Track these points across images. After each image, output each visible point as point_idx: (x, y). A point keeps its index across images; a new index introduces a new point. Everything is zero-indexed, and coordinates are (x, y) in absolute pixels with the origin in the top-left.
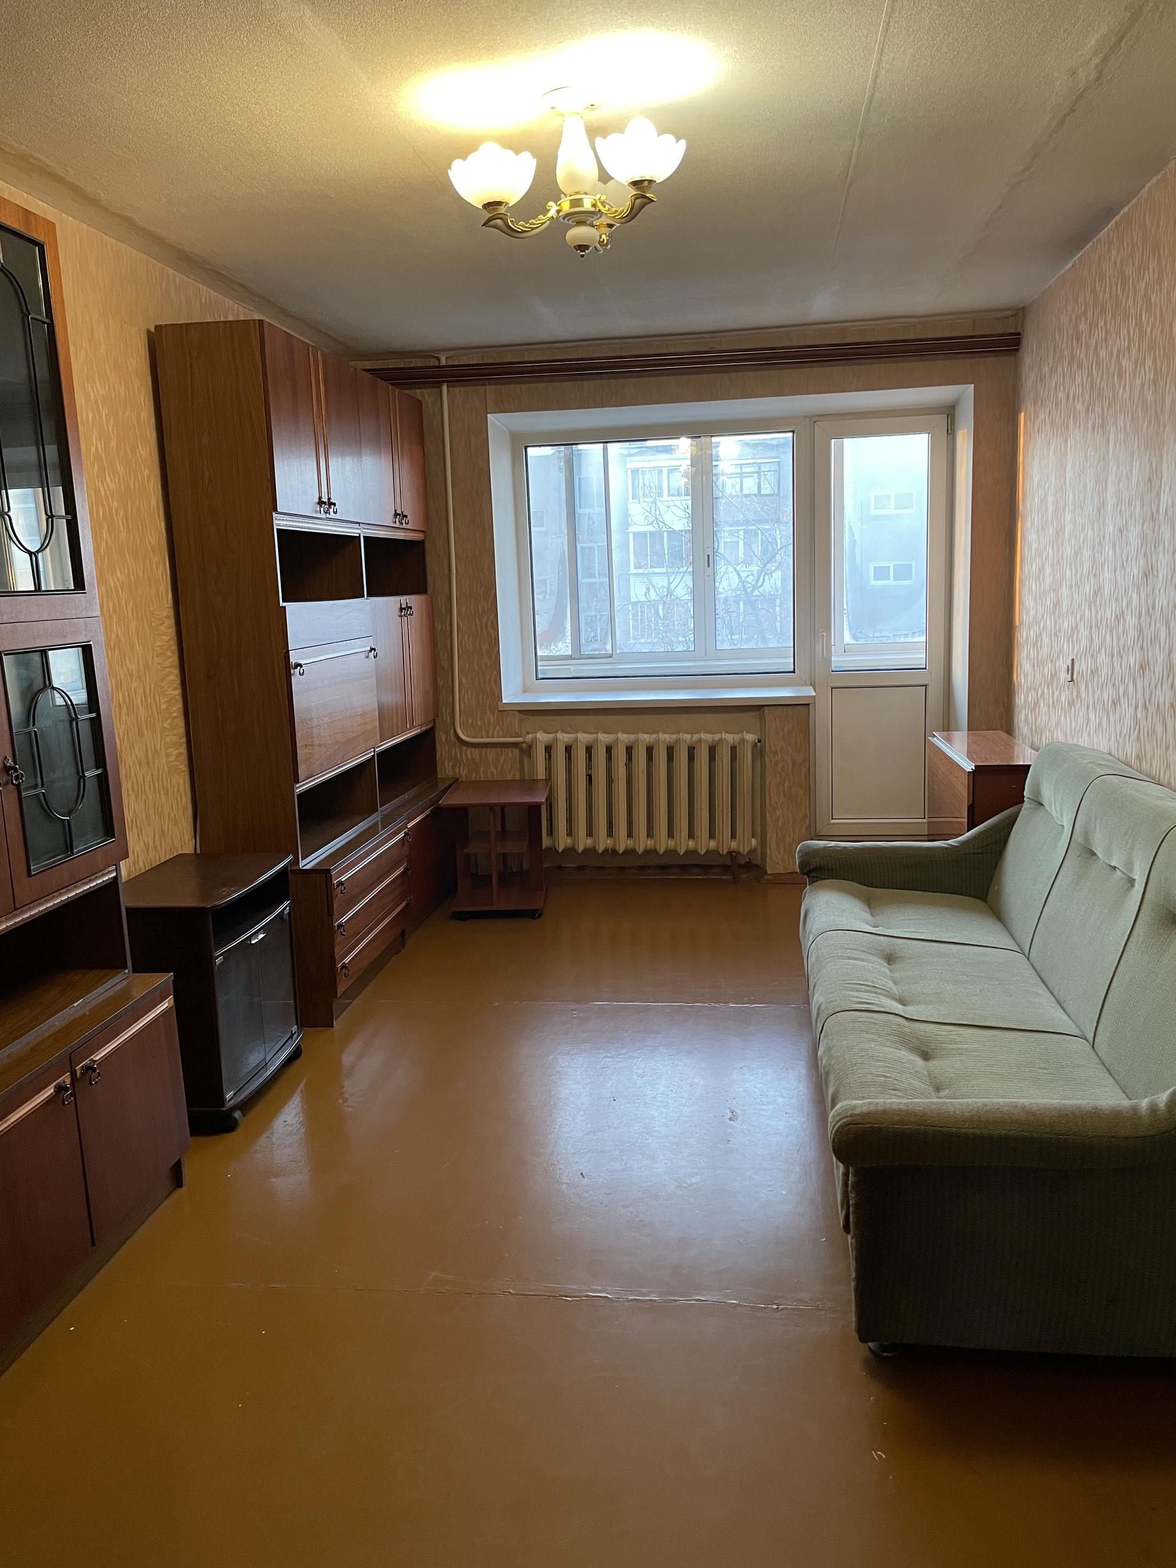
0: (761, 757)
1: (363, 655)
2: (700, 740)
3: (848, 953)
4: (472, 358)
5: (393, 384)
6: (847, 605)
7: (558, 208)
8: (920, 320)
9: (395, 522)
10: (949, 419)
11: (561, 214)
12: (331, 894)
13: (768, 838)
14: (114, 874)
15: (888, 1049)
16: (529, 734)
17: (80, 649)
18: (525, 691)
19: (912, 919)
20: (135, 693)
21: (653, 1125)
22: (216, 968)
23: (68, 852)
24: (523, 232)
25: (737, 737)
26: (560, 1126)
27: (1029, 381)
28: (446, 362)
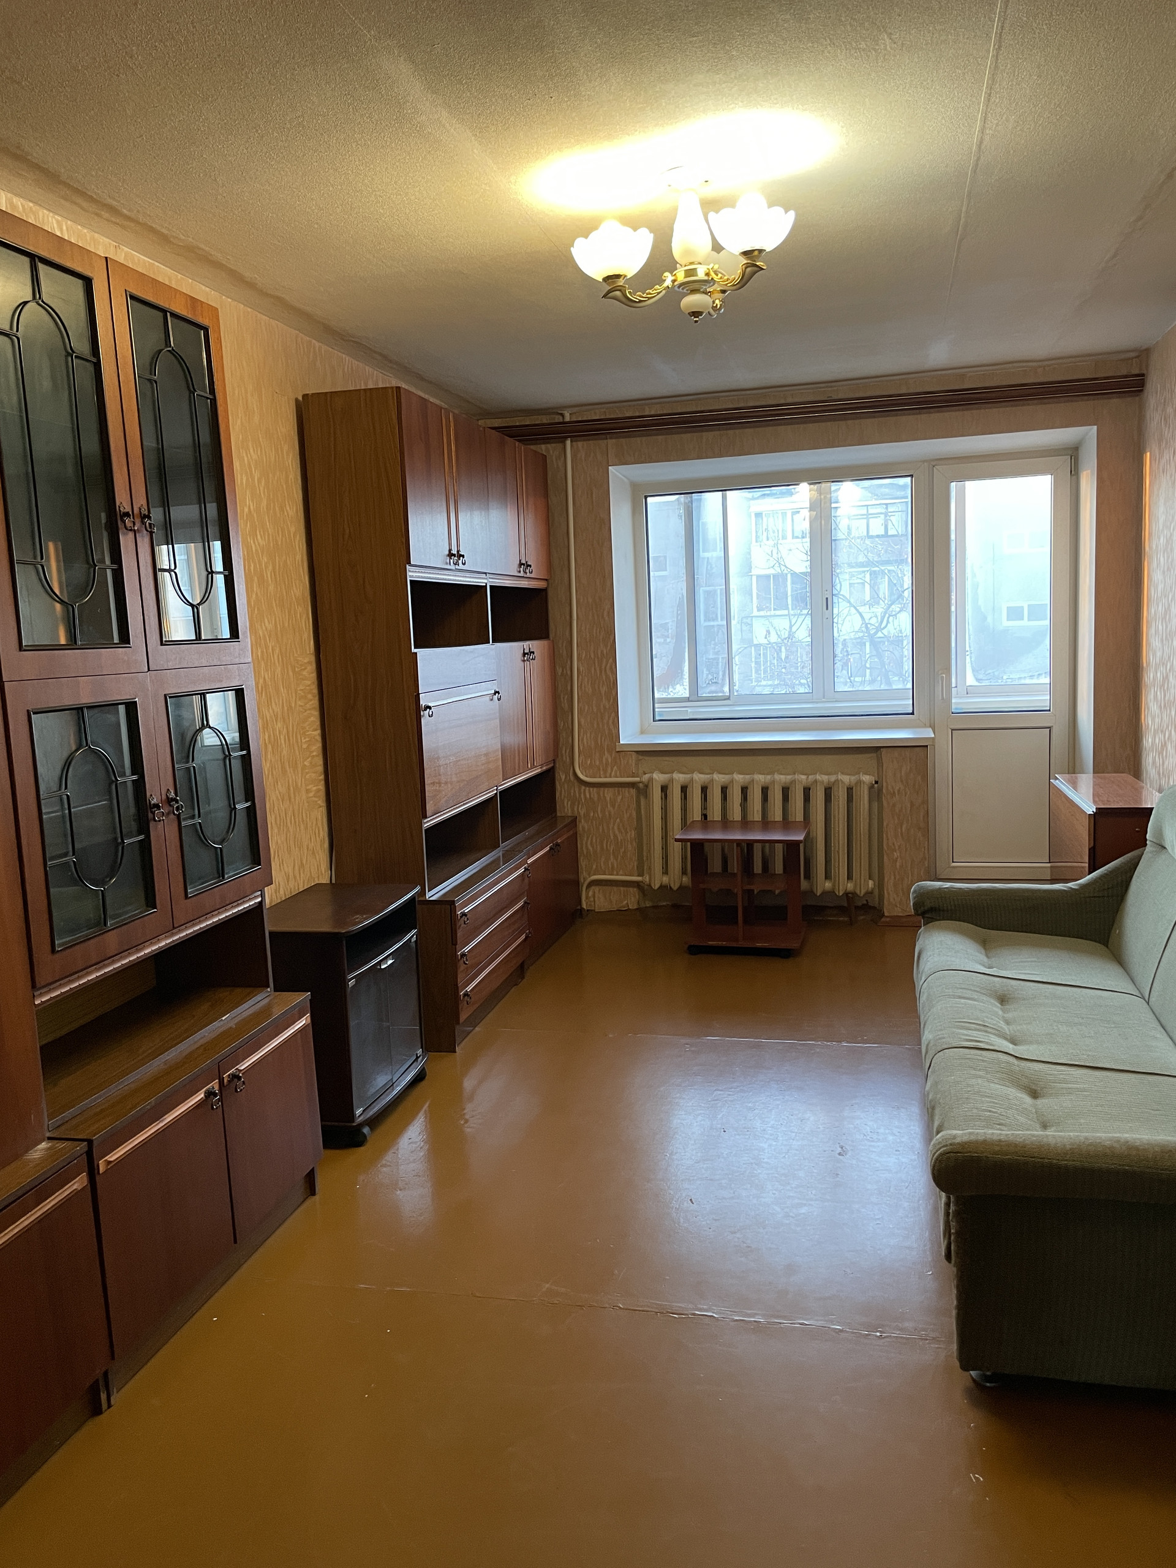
0: (878, 799)
1: (488, 698)
2: (816, 781)
3: (959, 992)
4: (595, 413)
5: (519, 441)
6: (970, 647)
7: (673, 278)
8: (1040, 363)
9: (520, 572)
10: (1073, 460)
11: (676, 283)
12: (455, 925)
13: (886, 879)
14: (260, 899)
15: (997, 1086)
16: (645, 774)
17: (234, 692)
18: (642, 732)
19: (1028, 962)
20: (279, 733)
21: (762, 1156)
22: (349, 990)
23: (219, 877)
24: (640, 301)
25: (853, 778)
26: (671, 1154)
27: (1154, 420)
28: (570, 418)
